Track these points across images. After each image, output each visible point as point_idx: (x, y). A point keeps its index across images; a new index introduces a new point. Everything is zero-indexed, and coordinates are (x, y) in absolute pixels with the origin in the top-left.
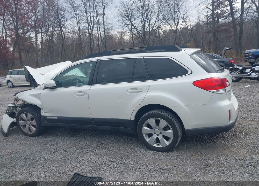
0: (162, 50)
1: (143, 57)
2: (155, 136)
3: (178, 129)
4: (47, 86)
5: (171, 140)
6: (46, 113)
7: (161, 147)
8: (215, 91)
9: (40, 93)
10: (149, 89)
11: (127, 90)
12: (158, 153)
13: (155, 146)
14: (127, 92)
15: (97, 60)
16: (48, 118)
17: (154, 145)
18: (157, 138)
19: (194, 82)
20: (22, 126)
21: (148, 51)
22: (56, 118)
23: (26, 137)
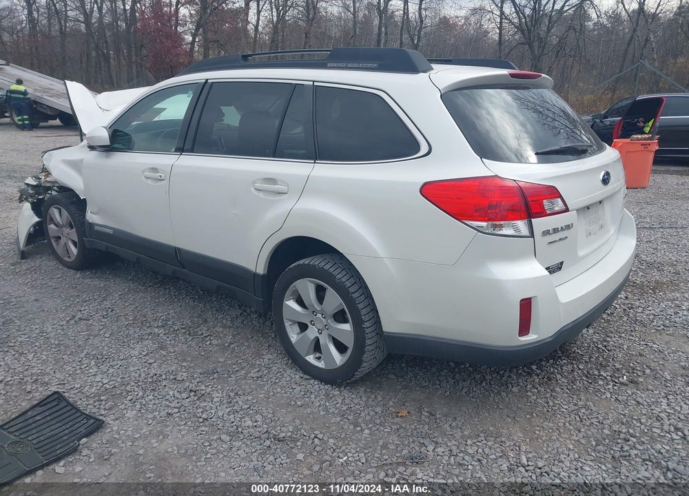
0: (369, 65)
1: (314, 82)
2: (312, 333)
3: (367, 325)
4: (93, 144)
5: (349, 352)
6: (94, 214)
7: (324, 367)
8: (484, 224)
9: (82, 160)
10: (304, 188)
11: (254, 183)
12: (312, 381)
13: (309, 360)
14: (253, 189)
15: (207, 80)
16: (96, 228)
17: (307, 358)
18: (317, 341)
19: (426, 184)
20: (54, 237)
21: (332, 65)
22: (111, 232)
23: (61, 267)
